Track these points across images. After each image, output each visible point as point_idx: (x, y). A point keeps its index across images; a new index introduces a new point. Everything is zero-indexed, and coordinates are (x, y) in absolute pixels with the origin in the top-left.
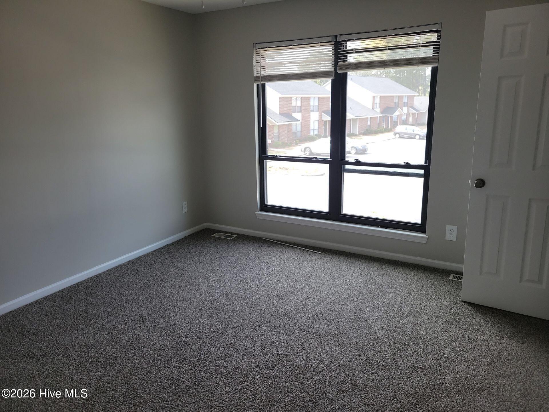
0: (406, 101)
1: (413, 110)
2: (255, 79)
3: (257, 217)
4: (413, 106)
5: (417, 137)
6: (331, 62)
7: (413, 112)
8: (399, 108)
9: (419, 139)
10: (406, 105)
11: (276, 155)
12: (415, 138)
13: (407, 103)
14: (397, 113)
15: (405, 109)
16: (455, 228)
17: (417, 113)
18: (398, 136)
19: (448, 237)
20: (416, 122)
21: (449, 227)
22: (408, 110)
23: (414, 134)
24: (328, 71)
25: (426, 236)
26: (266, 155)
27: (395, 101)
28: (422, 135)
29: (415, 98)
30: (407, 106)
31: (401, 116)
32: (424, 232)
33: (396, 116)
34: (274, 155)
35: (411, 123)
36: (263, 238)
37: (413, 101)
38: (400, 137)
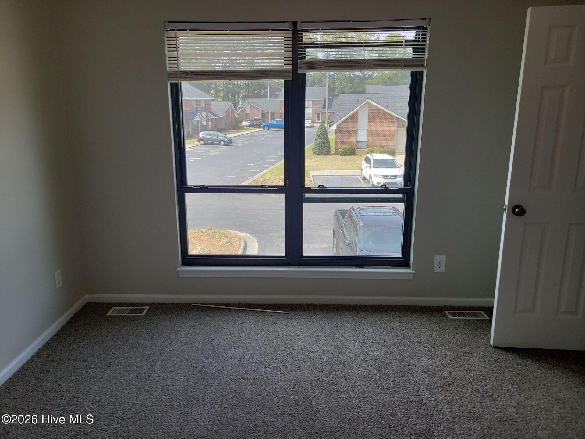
0: (204, 105)
1: (213, 116)
2: (168, 76)
3: (180, 275)
4: (211, 111)
5: (222, 143)
6: (283, 58)
7: (212, 117)
8: (199, 113)
9: (224, 145)
10: (204, 109)
11: (204, 185)
12: (220, 145)
13: (205, 107)
14: (197, 118)
15: (204, 113)
16: (443, 258)
17: (216, 118)
18: (202, 142)
19: (436, 269)
20: (216, 127)
21: (437, 258)
22: (207, 115)
23: (219, 140)
24: (278, 69)
25: (413, 270)
26: (186, 185)
27: (193, 106)
28: (227, 141)
29: (212, 103)
30: (205, 111)
31: (201, 121)
32: (407, 265)
33: (196, 122)
34: (201, 186)
35: (210, 127)
36: (193, 304)
37: (210, 106)
38: (204, 144)
